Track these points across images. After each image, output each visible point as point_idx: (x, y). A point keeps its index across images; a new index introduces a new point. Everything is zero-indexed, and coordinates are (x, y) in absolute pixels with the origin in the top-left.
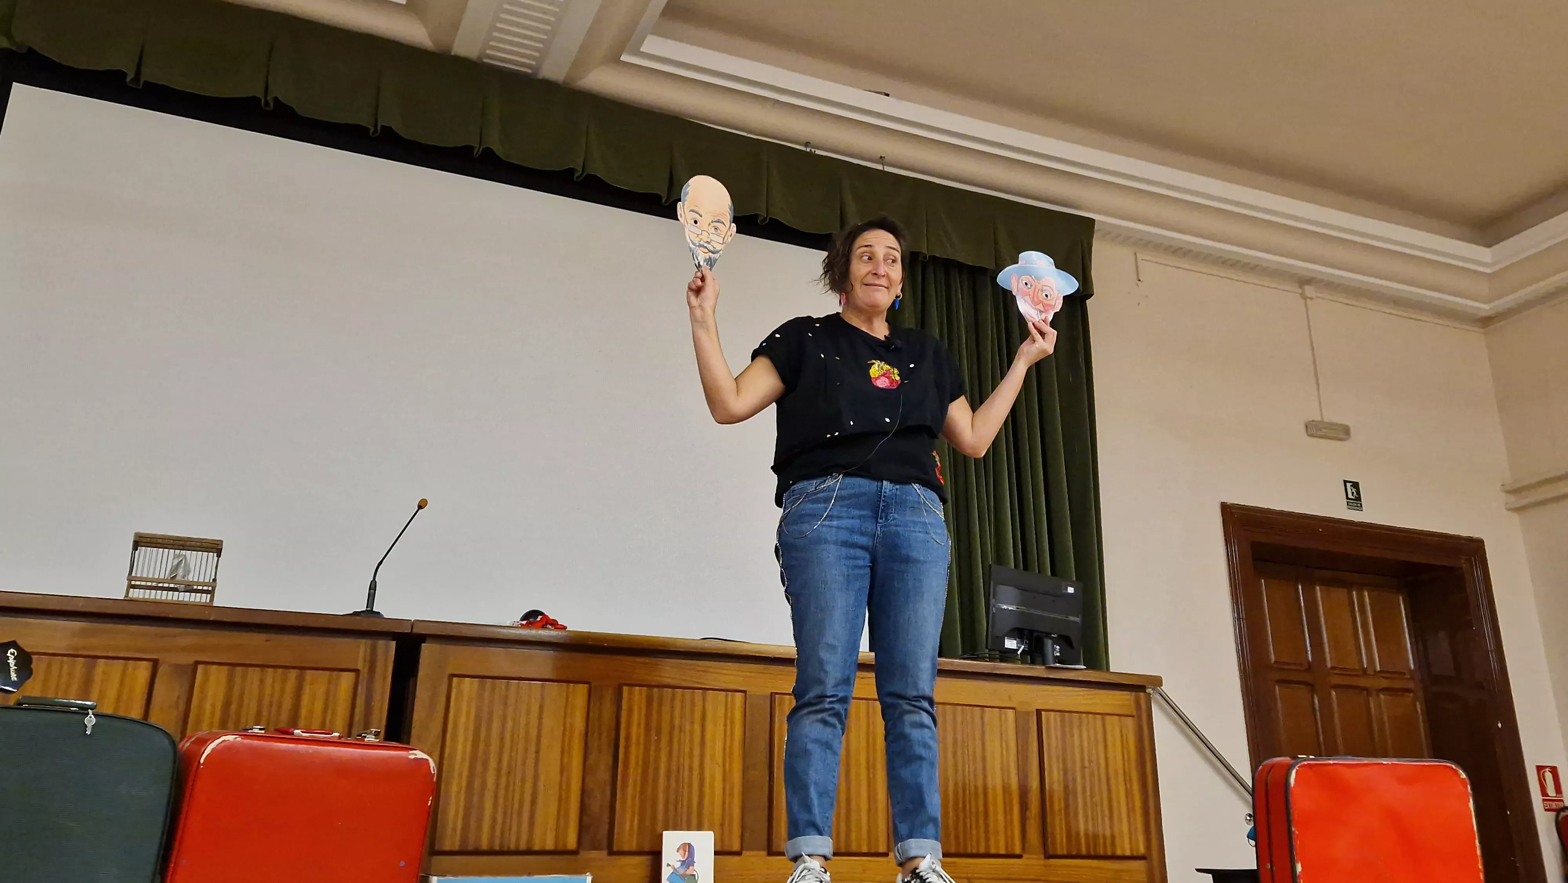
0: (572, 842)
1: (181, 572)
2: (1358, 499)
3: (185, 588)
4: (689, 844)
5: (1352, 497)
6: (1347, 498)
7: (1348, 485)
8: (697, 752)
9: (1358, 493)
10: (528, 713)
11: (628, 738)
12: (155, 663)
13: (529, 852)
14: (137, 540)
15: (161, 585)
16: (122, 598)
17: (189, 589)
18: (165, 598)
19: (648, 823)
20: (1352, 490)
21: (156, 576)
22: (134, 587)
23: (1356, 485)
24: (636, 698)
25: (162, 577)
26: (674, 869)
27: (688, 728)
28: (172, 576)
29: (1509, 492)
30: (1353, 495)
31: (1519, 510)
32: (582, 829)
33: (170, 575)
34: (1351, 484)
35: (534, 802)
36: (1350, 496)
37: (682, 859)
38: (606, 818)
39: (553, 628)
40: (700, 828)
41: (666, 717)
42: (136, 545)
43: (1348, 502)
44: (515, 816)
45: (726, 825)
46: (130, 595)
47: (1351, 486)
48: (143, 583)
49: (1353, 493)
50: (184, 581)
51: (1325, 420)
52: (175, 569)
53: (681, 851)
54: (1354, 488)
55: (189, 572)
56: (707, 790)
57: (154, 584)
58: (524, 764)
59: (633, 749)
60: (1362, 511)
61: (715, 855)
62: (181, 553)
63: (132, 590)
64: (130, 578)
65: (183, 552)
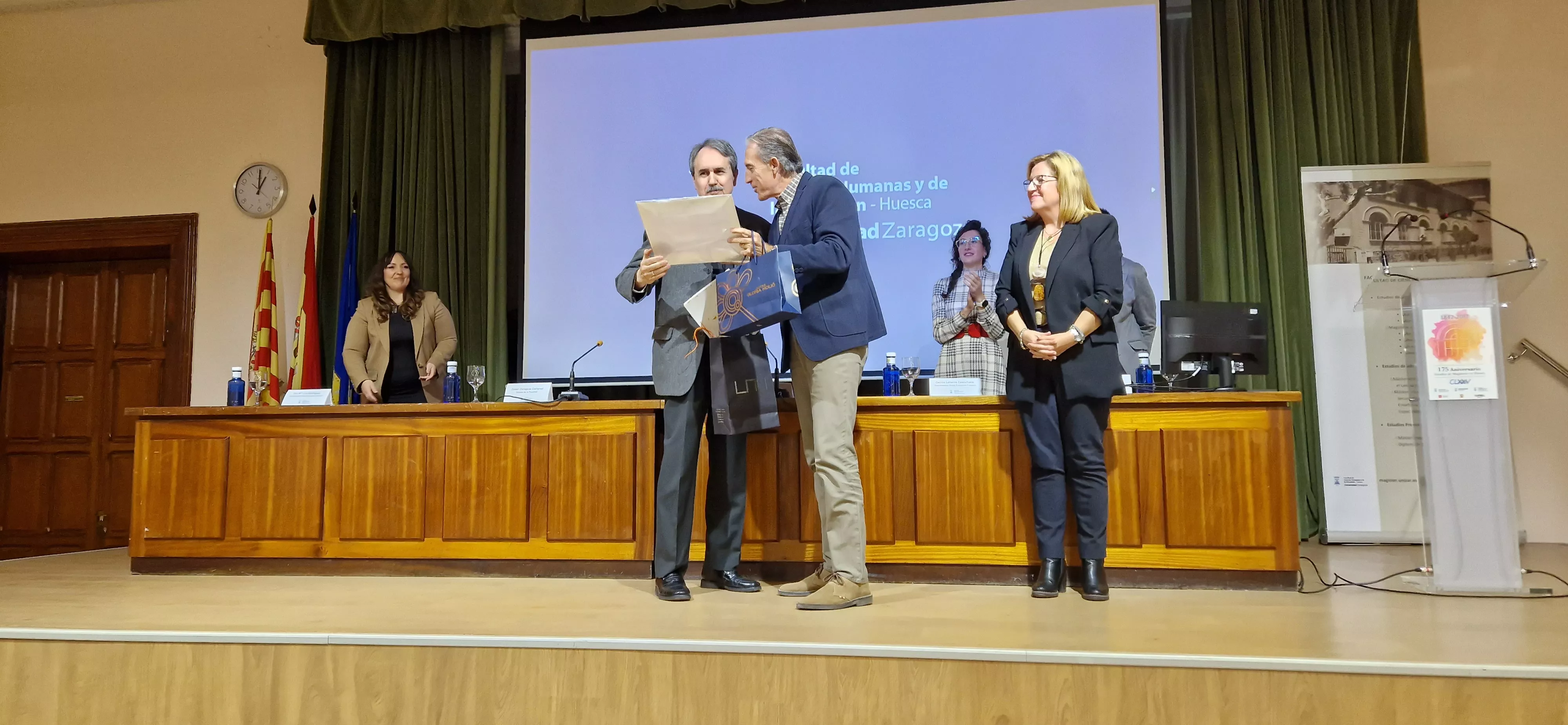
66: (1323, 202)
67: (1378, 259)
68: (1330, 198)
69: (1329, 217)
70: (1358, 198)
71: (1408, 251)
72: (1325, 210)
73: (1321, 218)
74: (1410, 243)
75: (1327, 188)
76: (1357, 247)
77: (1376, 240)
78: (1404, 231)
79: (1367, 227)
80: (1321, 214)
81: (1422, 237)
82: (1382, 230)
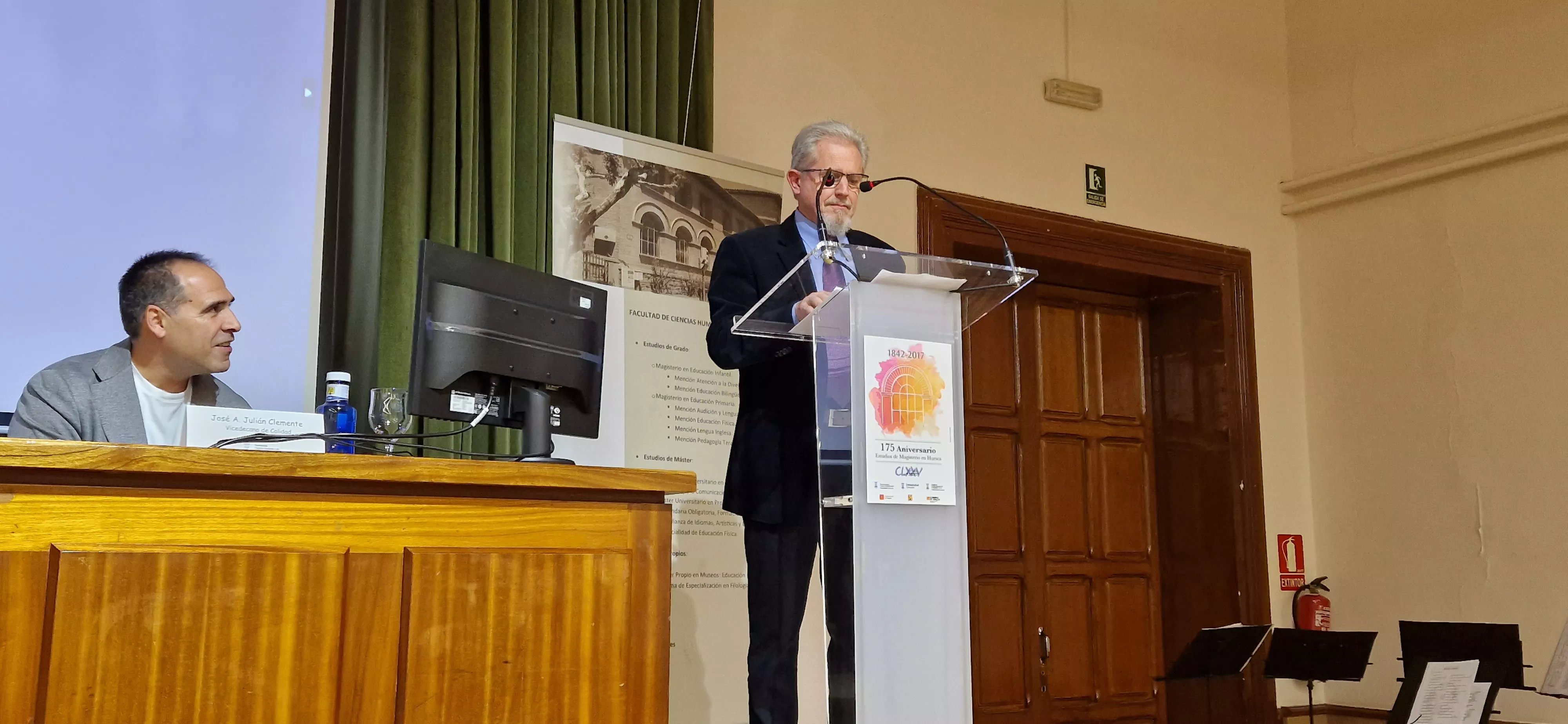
2: (1102, 190)
5: (1096, 189)
6: (1088, 189)
7: (1092, 171)
9: (1103, 182)
20: (1095, 178)
23: (1100, 172)
29: (1286, 191)
30: (1095, 186)
31: (1296, 215)
34: (1095, 170)
36: (1092, 187)
43: (1088, 194)
47: (1095, 173)
49: (1096, 182)
51: (1071, 80)
54: (1097, 175)
60: (1105, 207)
66: (582, 179)
67: (649, 285)
68: (592, 175)
69: (589, 204)
70: (630, 182)
71: (686, 281)
72: (584, 192)
73: (579, 204)
74: (688, 269)
75: (589, 157)
76: (624, 263)
77: (648, 255)
78: (682, 248)
79: (637, 232)
80: (579, 198)
81: (704, 262)
82: (656, 242)
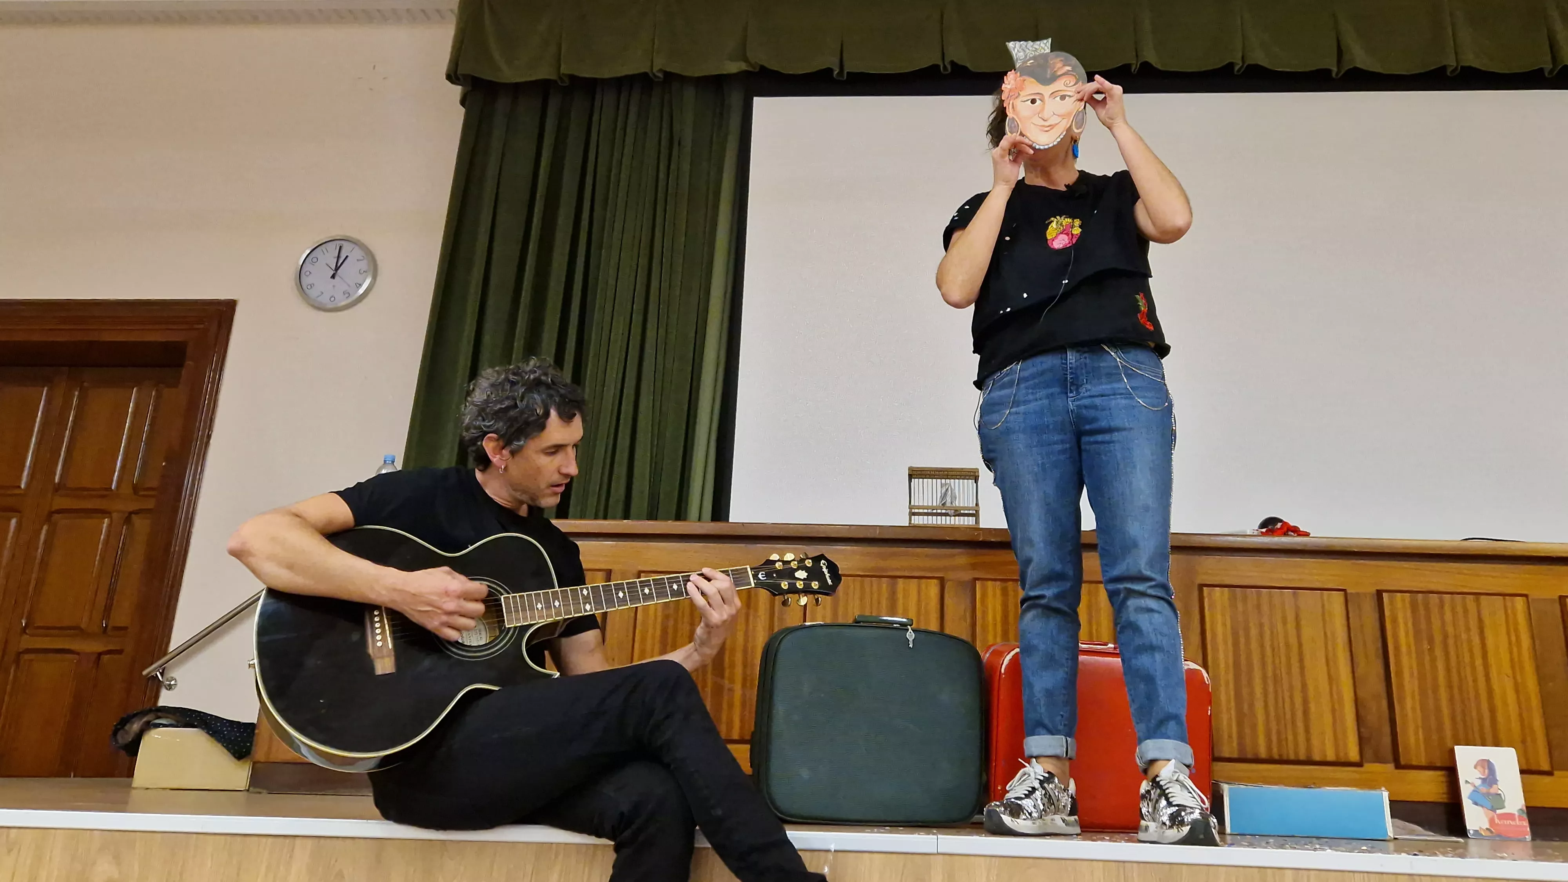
0: (1353, 754)
1: (949, 499)
3: (954, 513)
4: (1488, 761)
8: (1479, 662)
10: (1285, 623)
11: (1397, 648)
12: (942, 582)
13: (1310, 762)
14: (911, 473)
15: (935, 511)
16: (908, 525)
17: (958, 514)
18: (940, 523)
19: (1435, 737)
21: (930, 504)
22: (914, 514)
24: (1399, 605)
25: (935, 504)
26: (1475, 786)
27: (1464, 636)
28: (943, 502)
32: (1362, 741)
33: (941, 502)
35: (1306, 712)
37: (1483, 777)
38: (1387, 729)
39: (1296, 535)
40: (1497, 744)
41: (1436, 623)
42: (911, 477)
44: (1289, 726)
45: (1529, 739)
46: (913, 522)
48: (921, 511)
50: (953, 507)
52: (944, 496)
53: (1479, 767)
55: (956, 498)
56: (1498, 703)
57: (929, 511)
58: (1289, 673)
59: (1405, 660)
61: (1521, 773)
62: (947, 482)
63: (913, 517)
64: (910, 508)
65: (948, 481)
